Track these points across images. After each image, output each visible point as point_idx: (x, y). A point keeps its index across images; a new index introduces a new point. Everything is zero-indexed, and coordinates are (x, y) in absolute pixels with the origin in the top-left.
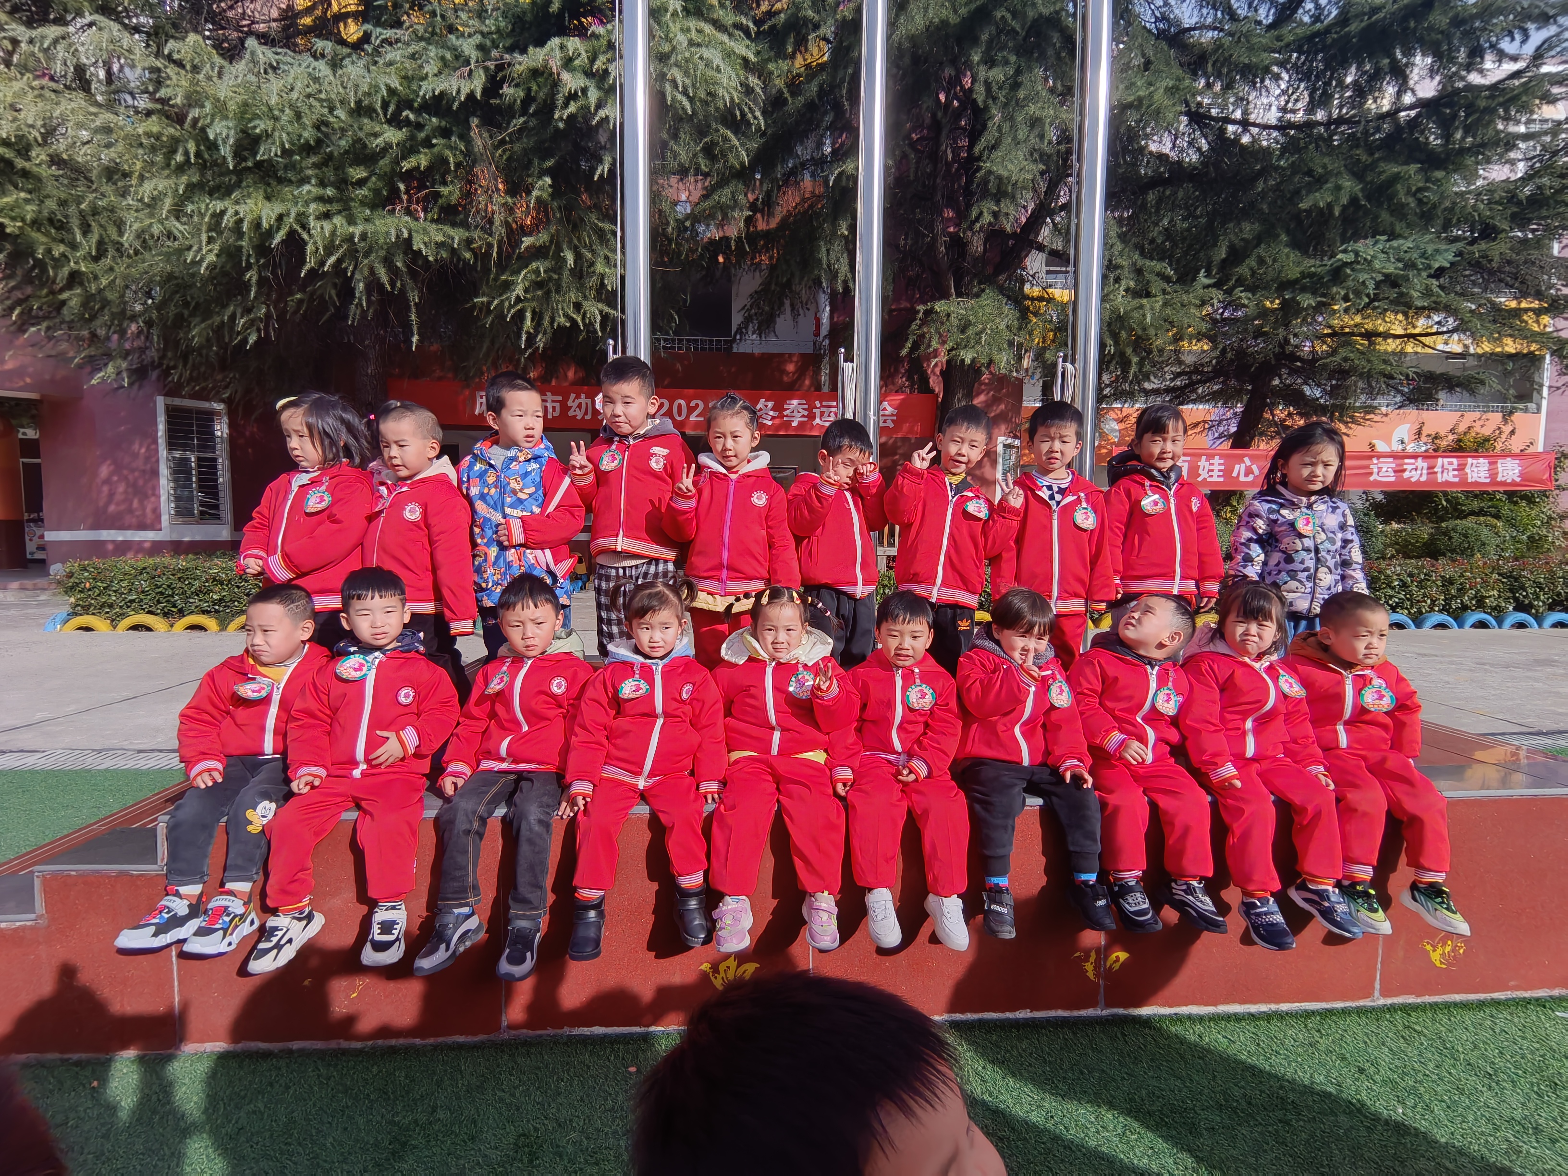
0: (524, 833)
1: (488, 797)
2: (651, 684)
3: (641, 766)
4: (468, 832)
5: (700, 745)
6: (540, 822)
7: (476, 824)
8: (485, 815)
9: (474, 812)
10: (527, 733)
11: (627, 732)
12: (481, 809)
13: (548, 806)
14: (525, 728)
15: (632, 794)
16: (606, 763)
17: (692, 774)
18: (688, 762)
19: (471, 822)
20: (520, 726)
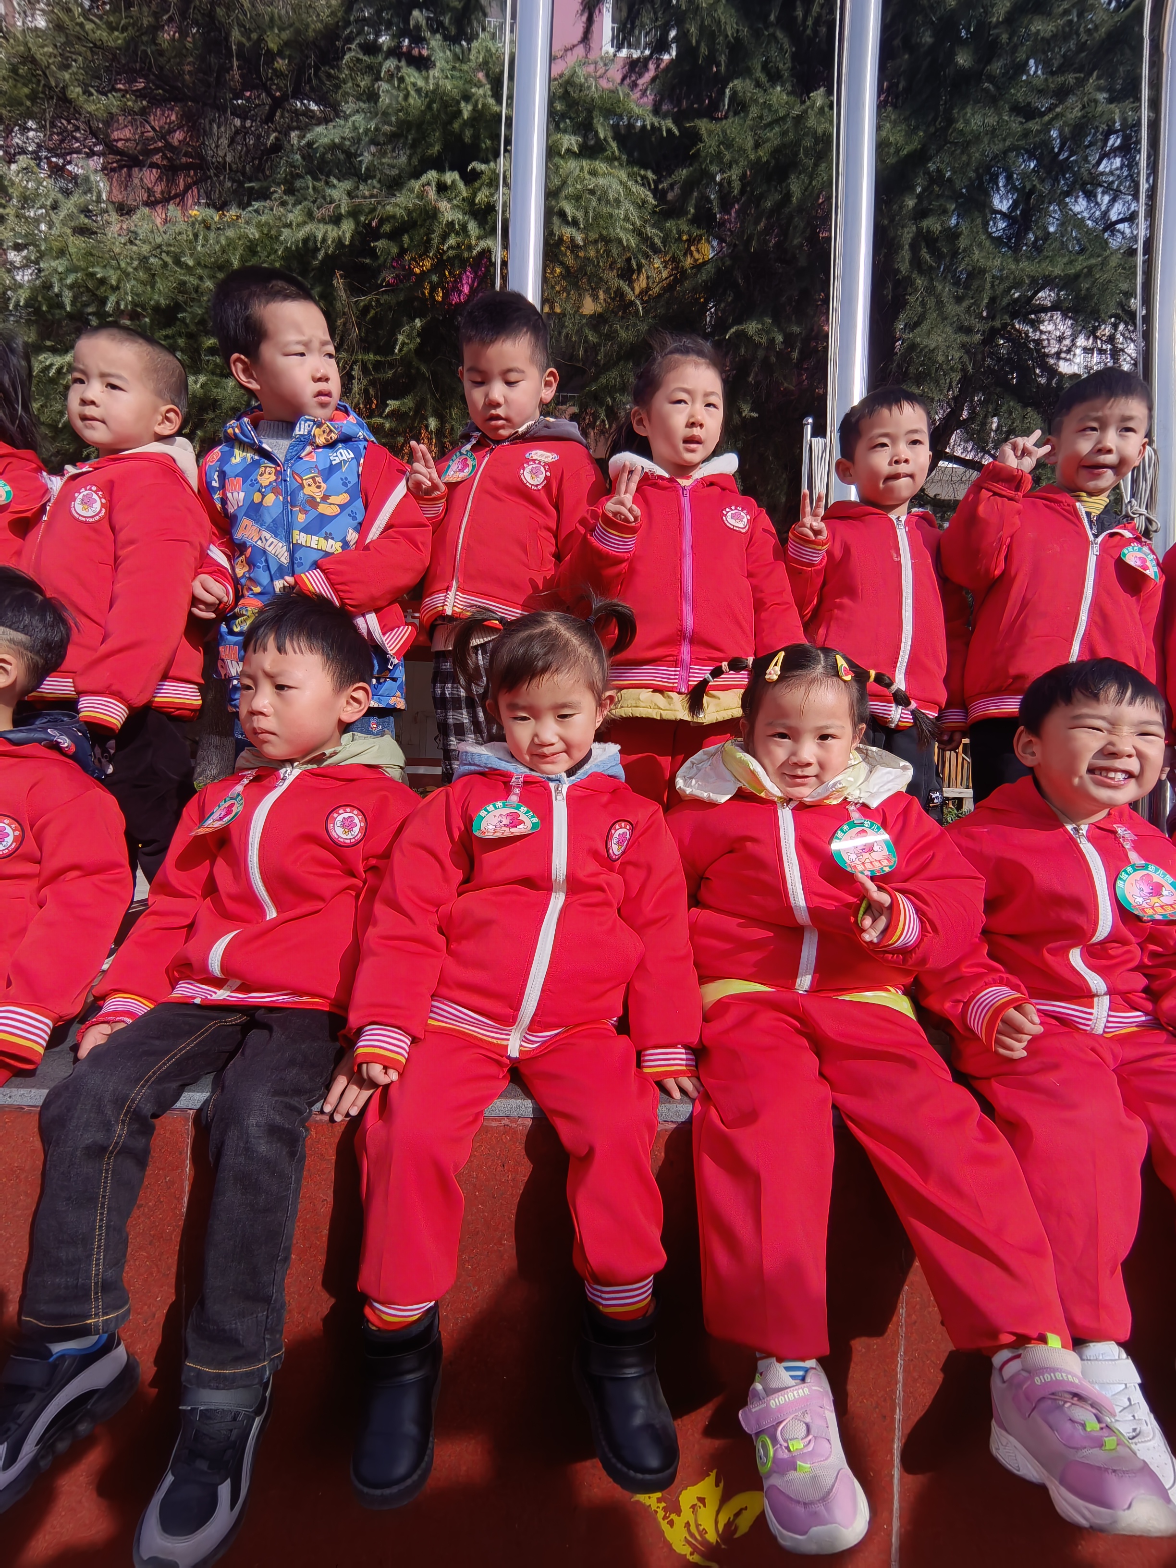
0: (231, 1159)
1: (166, 1063)
2: (545, 815)
3: (516, 1003)
4: (98, 1151)
5: (641, 964)
6: (273, 1131)
7: (121, 1131)
8: (148, 1109)
9: (119, 1101)
10: (275, 924)
11: (486, 924)
12: (140, 1095)
13: (298, 1092)
14: (272, 913)
15: (493, 1069)
16: (435, 996)
17: (623, 1027)
18: (616, 999)
19: (107, 1127)
20: (262, 911)
